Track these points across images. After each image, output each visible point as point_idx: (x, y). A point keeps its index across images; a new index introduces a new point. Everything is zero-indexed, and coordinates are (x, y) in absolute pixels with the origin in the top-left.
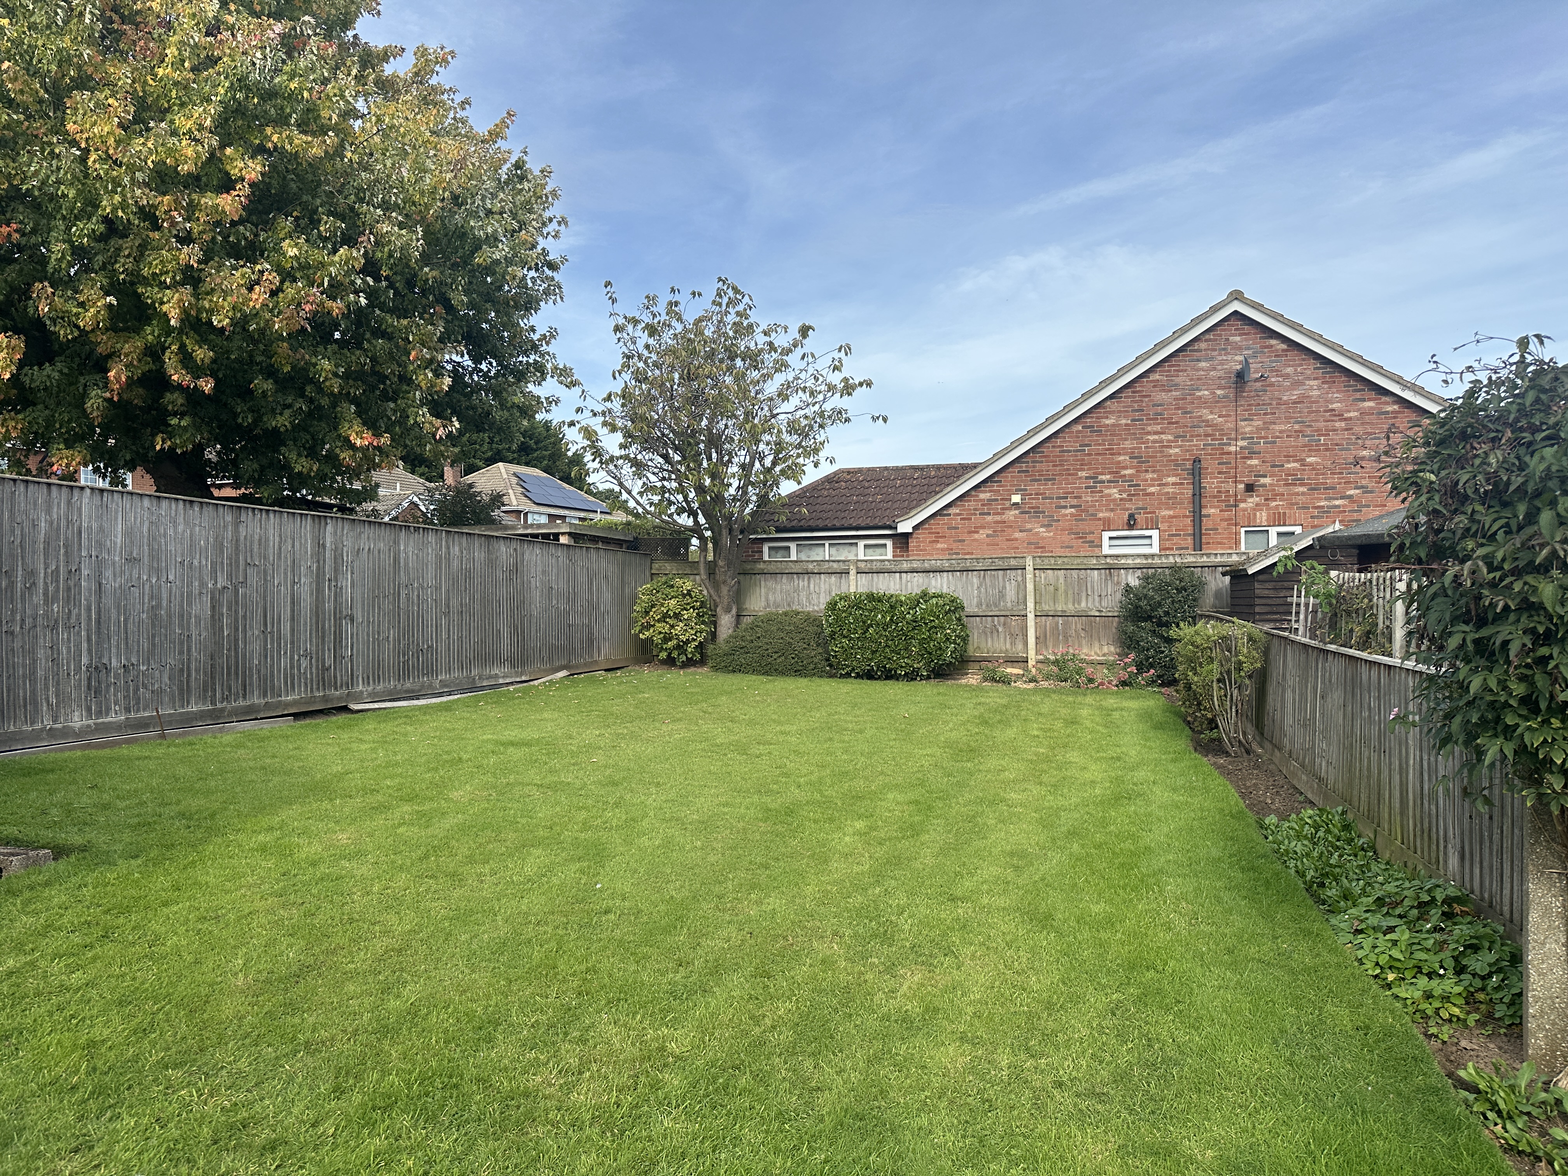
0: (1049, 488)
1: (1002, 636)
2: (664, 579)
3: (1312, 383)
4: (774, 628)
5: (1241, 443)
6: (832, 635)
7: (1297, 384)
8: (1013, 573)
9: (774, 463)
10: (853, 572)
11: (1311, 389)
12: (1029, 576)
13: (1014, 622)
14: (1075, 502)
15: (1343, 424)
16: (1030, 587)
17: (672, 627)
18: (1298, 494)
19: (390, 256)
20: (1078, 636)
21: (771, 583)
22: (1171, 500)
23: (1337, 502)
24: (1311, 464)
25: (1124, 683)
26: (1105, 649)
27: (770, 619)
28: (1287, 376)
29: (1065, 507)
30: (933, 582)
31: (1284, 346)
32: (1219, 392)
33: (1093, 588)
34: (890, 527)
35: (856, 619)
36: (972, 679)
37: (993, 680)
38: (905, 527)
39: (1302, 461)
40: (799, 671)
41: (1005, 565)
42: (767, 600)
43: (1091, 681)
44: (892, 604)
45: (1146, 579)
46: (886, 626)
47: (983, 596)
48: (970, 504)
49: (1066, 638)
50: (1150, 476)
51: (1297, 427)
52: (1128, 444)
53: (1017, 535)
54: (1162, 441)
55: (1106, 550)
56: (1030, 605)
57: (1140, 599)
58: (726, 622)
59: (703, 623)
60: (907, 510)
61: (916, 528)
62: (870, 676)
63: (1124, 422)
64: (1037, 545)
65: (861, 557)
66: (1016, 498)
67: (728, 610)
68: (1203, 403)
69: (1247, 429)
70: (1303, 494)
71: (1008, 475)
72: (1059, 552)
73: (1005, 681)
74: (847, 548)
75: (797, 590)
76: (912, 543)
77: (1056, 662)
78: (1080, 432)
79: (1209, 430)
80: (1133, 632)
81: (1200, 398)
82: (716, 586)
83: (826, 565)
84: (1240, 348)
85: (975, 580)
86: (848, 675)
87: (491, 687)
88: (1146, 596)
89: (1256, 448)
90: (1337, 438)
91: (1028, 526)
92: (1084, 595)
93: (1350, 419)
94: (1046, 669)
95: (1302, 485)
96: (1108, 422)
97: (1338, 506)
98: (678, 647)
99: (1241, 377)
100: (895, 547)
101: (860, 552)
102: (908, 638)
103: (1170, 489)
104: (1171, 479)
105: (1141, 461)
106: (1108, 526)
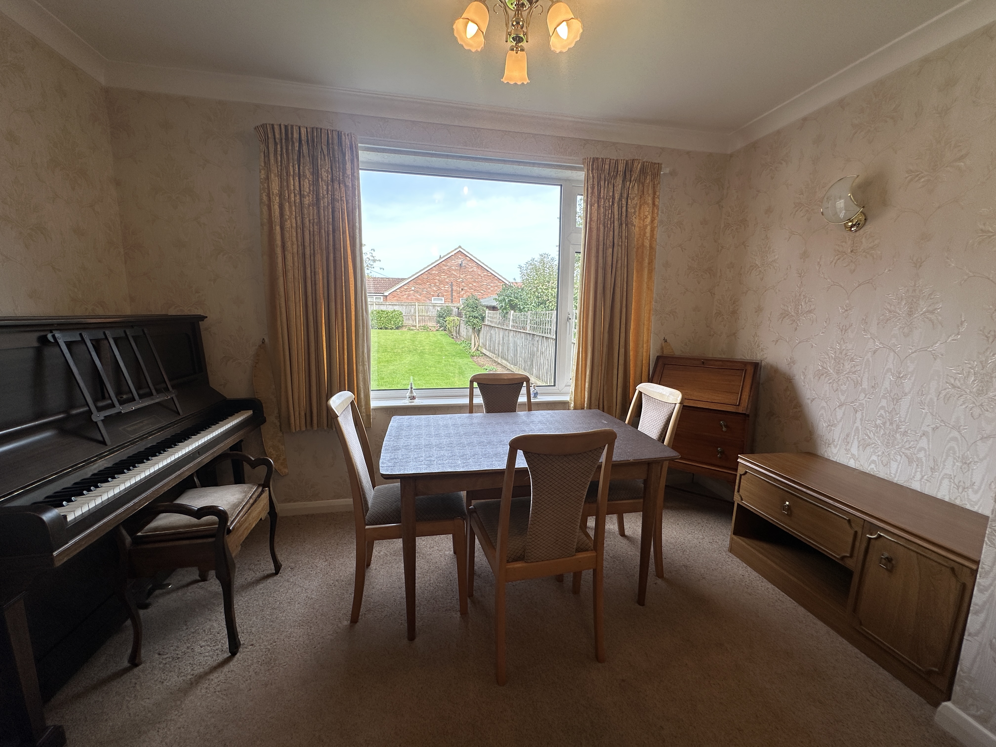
0: (420, 286)
1: (411, 320)
3: (474, 268)
5: (461, 279)
6: (372, 319)
7: (472, 268)
8: (413, 306)
10: (374, 304)
12: (416, 307)
13: (413, 317)
14: (426, 290)
15: (480, 277)
16: (417, 309)
18: (471, 291)
20: (428, 320)
22: (446, 291)
23: (480, 294)
24: (475, 285)
25: (437, 330)
26: (433, 323)
28: (470, 265)
29: (424, 291)
30: (394, 308)
31: (469, 259)
32: (456, 268)
33: (430, 310)
34: (382, 293)
35: (378, 315)
36: (405, 330)
37: (410, 330)
38: (386, 294)
39: (472, 284)
41: (411, 304)
43: (430, 330)
44: (387, 312)
45: (441, 308)
46: (385, 317)
47: (406, 311)
48: (402, 289)
49: (425, 321)
50: (442, 285)
51: (471, 277)
52: (437, 278)
53: (413, 297)
54: (444, 278)
55: (433, 302)
56: (417, 313)
60: (387, 289)
61: (389, 294)
62: (381, 328)
63: (436, 272)
64: (417, 300)
65: (375, 301)
66: (413, 288)
68: (453, 270)
69: (462, 277)
70: (473, 291)
71: (412, 282)
72: (423, 301)
73: (412, 330)
76: (388, 298)
77: (423, 326)
78: (427, 274)
79: (454, 276)
80: (439, 320)
84: (461, 258)
85: (404, 307)
86: (377, 328)
88: (441, 312)
89: (464, 281)
90: (480, 280)
91: (416, 295)
92: (428, 312)
93: (482, 276)
94: (421, 328)
95: (472, 289)
96: (433, 272)
99: (461, 265)
100: (384, 298)
101: (374, 299)
102: (391, 320)
103: (446, 289)
104: (447, 287)
105: (441, 282)
106: (433, 296)
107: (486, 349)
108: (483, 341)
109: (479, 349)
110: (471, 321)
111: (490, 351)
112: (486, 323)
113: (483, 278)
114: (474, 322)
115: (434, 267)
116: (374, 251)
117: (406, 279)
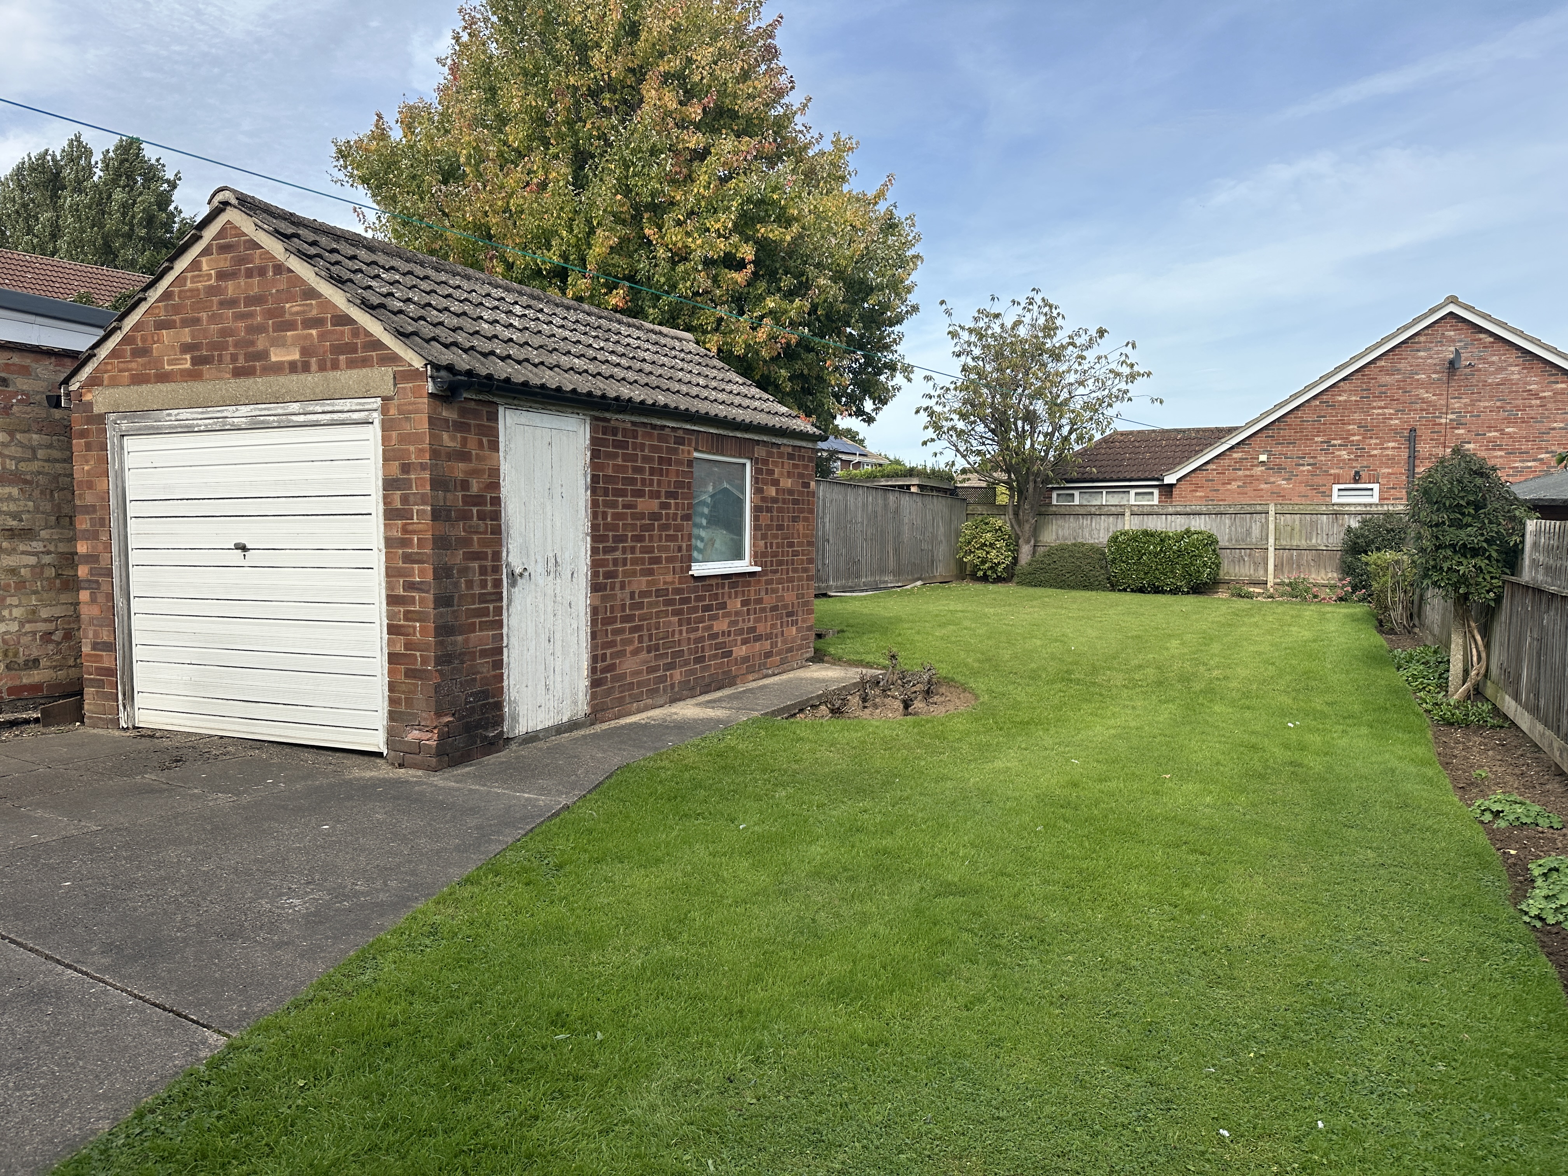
0: (1290, 450)
1: (1247, 564)
2: (980, 518)
3: (1513, 369)
4: (1067, 555)
5: (1450, 416)
6: (1113, 561)
7: (1501, 369)
8: (1258, 516)
9: (1070, 433)
10: (1128, 514)
11: (1513, 373)
12: (1271, 518)
13: (1257, 554)
14: (1311, 461)
15: (1538, 402)
16: (1272, 527)
17: (988, 553)
18: (1496, 457)
19: (825, 301)
20: (1308, 565)
21: (1060, 522)
22: (1391, 461)
23: (1529, 464)
24: (1509, 434)
25: (1341, 599)
26: (1330, 575)
27: (1062, 548)
28: (1493, 363)
29: (1303, 465)
30: (1193, 523)
31: (1492, 340)
32: (1434, 376)
33: (1322, 528)
34: (1158, 479)
35: (1133, 549)
36: (1223, 594)
37: (1240, 596)
38: (1170, 479)
39: (1501, 431)
40: (1087, 586)
41: (1253, 510)
42: (1057, 534)
43: (1315, 596)
44: (1163, 538)
45: (1364, 522)
46: (1156, 554)
47: (1233, 534)
48: (1226, 462)
49: (1299, 566)
50: (1374, 441)
51: (1498, 404)
52: (1356, 416)
53: (1263, 486)
54: (1384, 414)
55: (1335, 499)
56: (1271, 541)
57: (1358, 538)
58: (1025, 552)
59: (1010, 550)
60: (1171, 467)
61: (1179, 480)
62: (1141, 590)
63: (1354, 398)
64: (1279, 495)
65: (1132, 502)
66: (1263, 458)
67: (1028, 542)
68: (1421, 384)
69: (1456, 405)
70: (1501, 457)
71: (1258, 439)
72: (1296, 500)
73: (1249, 596)
74: (1121, 495)
75: (1081, 527)
76: (1176, 492)
77: (1290, 584)
78: (1317, 406)
79: (1425, 406)
80: (1351, 562)
81: (1418, 380)
82: (1019, 523)
83: (1106, 509)
84: (1454, 341)
85: (1227, 521)
86: (1125, 590)
87: (885, 588)
88: (1362, 535)
89: (1463, 420)
90: (1533, 413)
91: (1272, 479)
92: (1314, 534)
93: (1545, 397)
94: (1281, 588)
95: (1500, 450)
96: (1340, 398)
97: (1530, 467)
98: (991, 568)
99: (1452, 366)
100: (1160, 495)
101: (1132, 498)
102: (1173, 564)
103: (1390, 452)
104: (1391, 445)
105: (1367, 430)
106: (1337, 480)
107: (1516, 697)
108: (1504, 657)
109: (1489, 690)
110: (1445, 566)
111: (1534, 710)
112: (1527, 575)
113: (1549, 406)
114: (1462, 569)
115: (1344, 379)
116: (1134, 347)
117: (1236, 428)
